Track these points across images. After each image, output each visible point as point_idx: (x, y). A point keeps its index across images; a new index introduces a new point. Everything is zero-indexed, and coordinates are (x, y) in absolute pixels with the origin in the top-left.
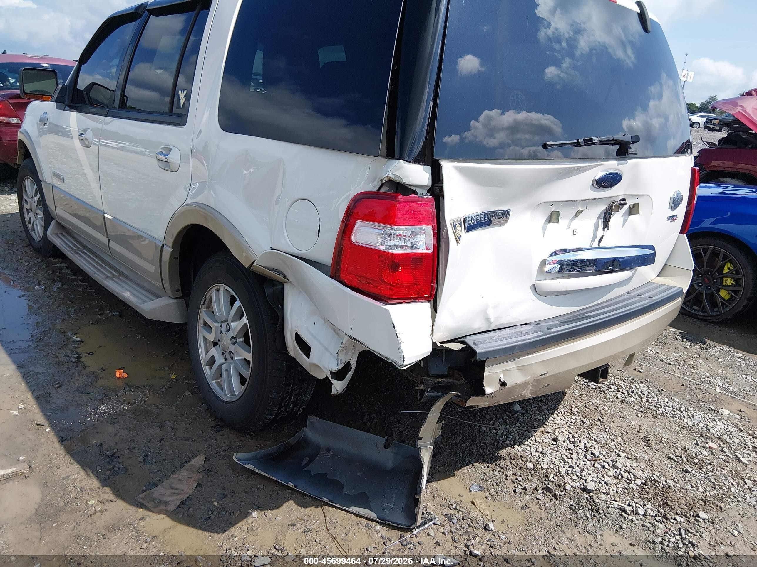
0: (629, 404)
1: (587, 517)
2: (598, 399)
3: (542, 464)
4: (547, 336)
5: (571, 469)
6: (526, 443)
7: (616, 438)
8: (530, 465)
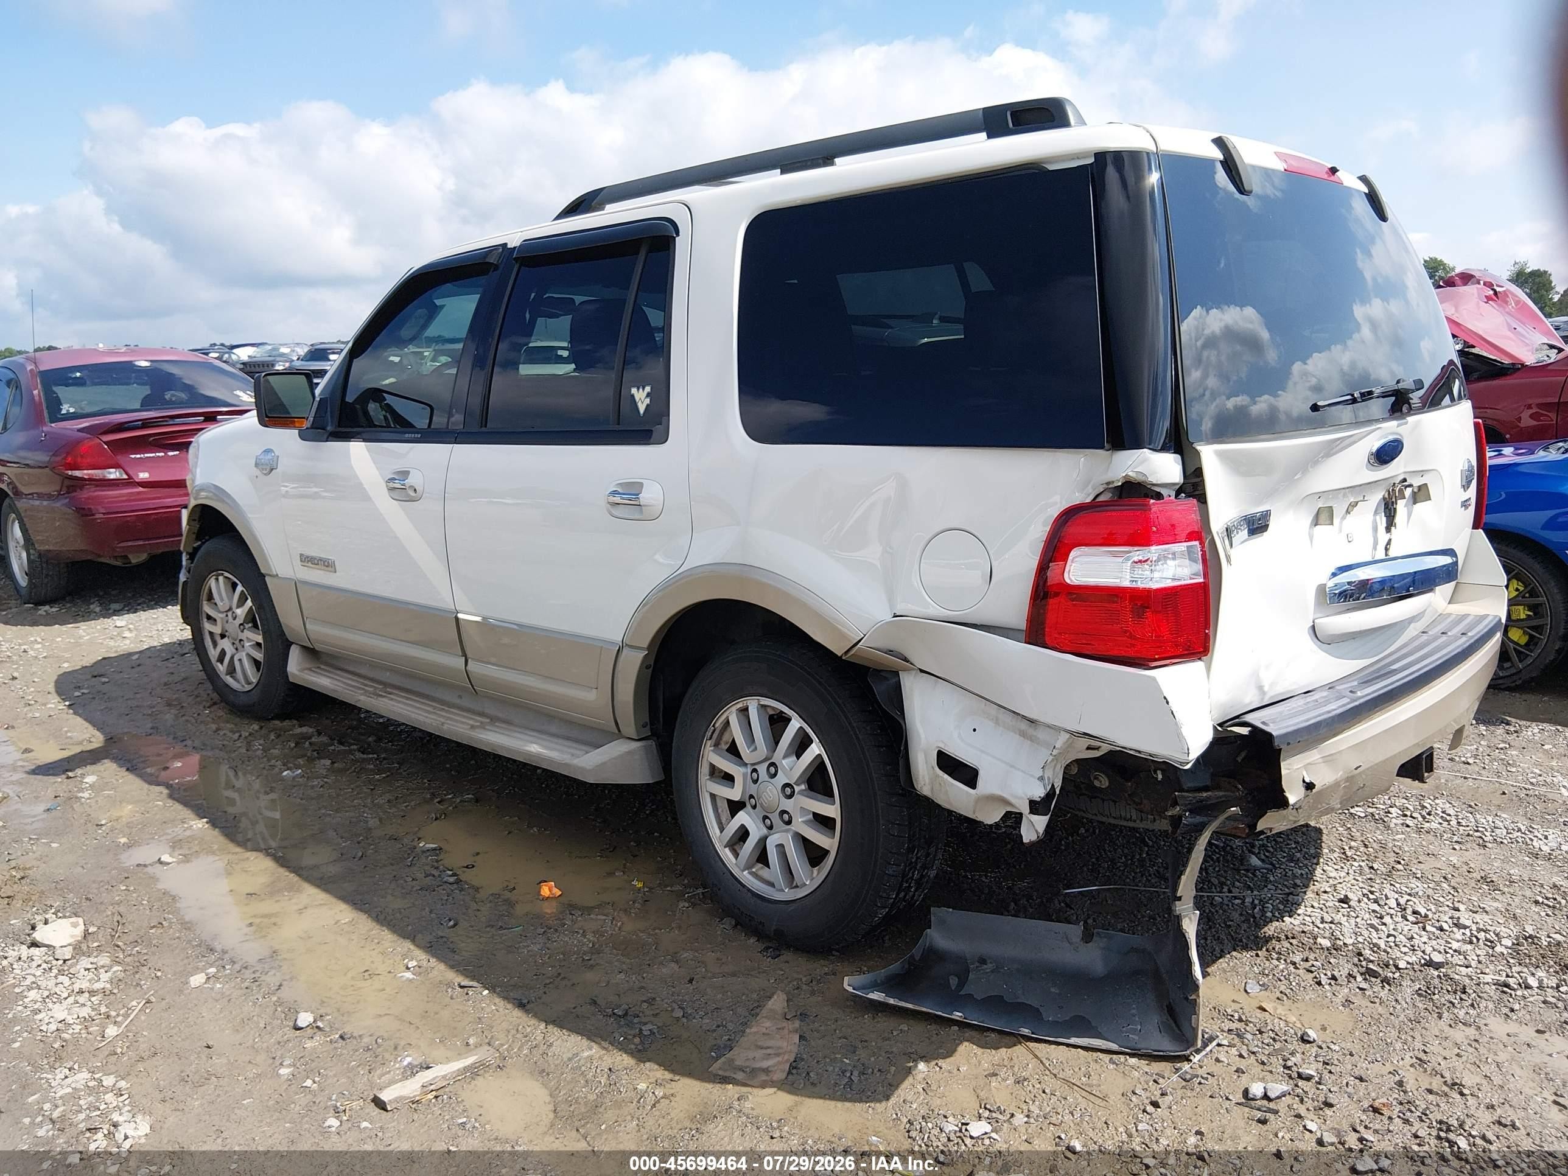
0: (1432, 833)
1: (1451, 1002)
2: (1378, 832)
3: (1341, 938)
4: (1357, 703)
5: (1391, 939)
6: (1299, 911)
7: (1438, 884)
8: (1326, 943)
